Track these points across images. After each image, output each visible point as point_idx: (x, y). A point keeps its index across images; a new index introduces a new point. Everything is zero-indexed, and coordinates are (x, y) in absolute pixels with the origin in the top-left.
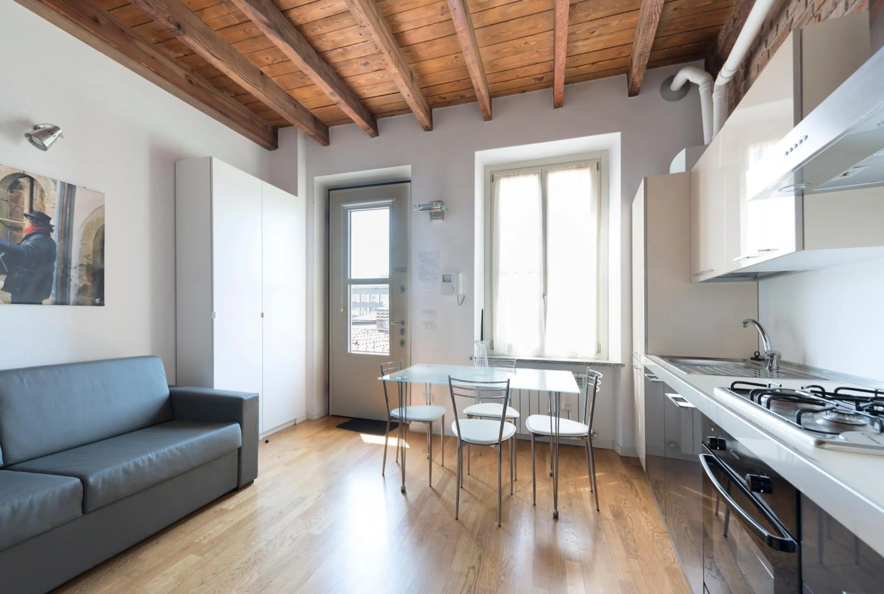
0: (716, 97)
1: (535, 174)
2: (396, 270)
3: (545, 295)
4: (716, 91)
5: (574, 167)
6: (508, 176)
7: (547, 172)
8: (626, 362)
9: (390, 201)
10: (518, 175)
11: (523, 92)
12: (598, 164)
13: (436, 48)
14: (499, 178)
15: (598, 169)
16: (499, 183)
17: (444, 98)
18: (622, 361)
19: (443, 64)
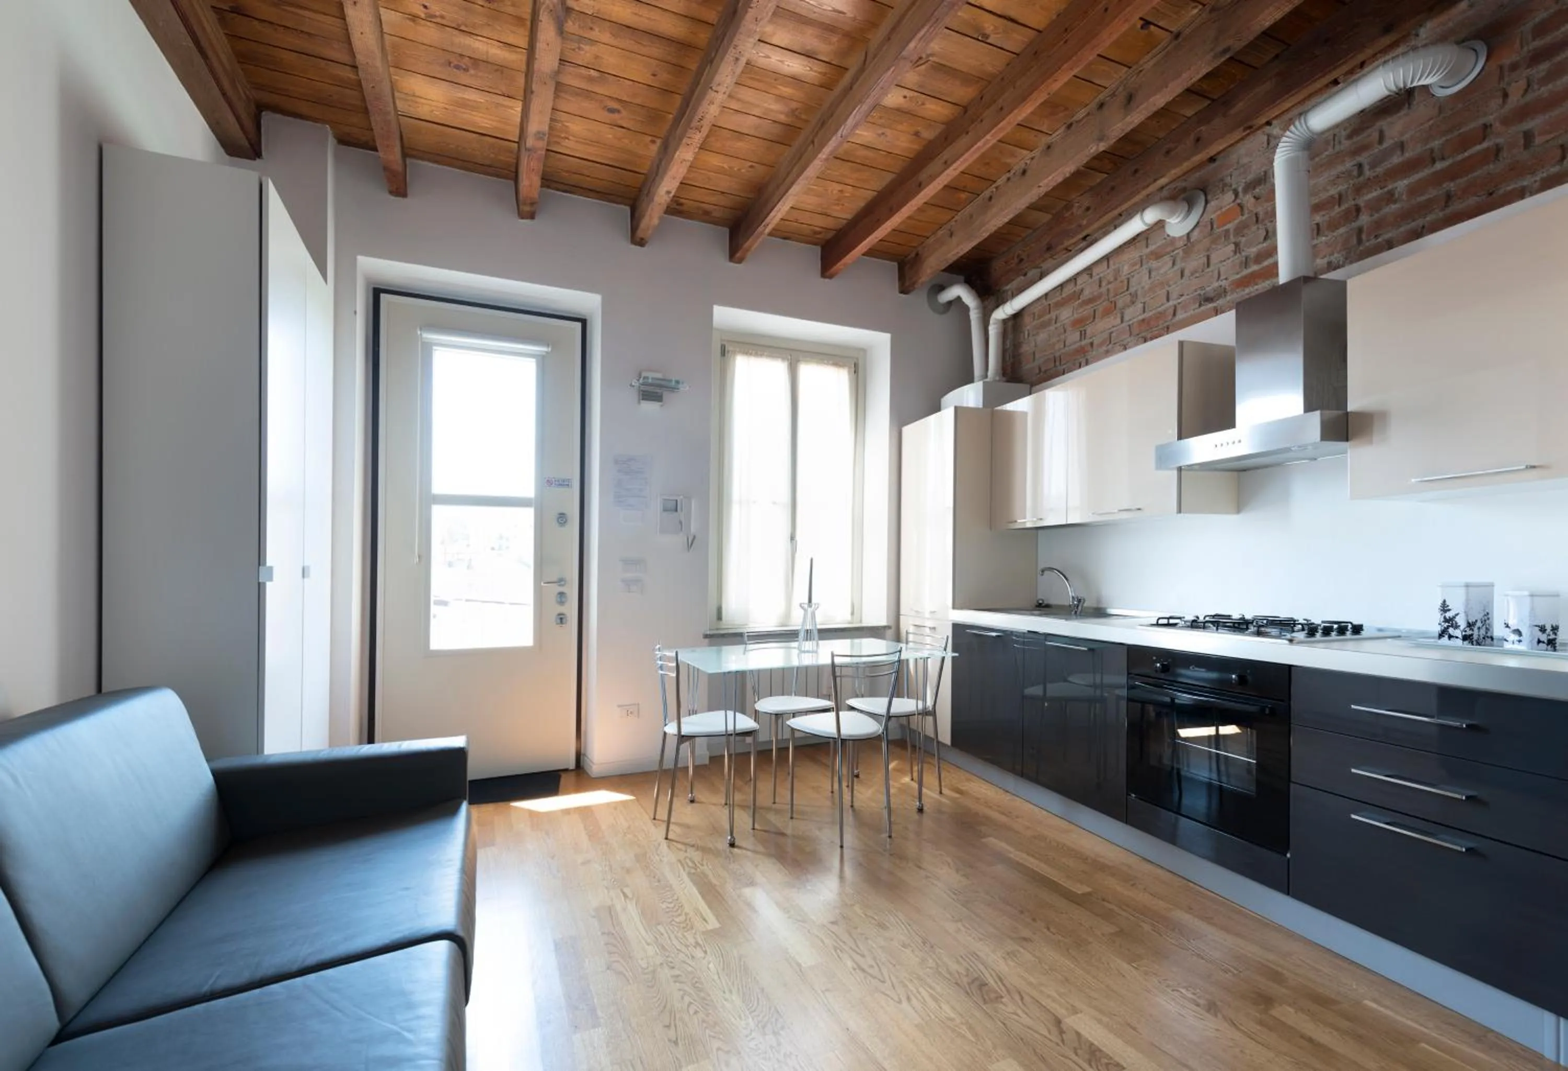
0: (993, 330)
1: (783, 359)
2: (549, 482)
3: (793, 538)
4: (994, 324)
5: (831, 362)
6: (747, 353)
7: (798, 361)
8: (892, 623)
9: (541, 349)
10: (761, 355)
11: (785, 238)
12: (855, 365)
13: (740, 144)
14: (735, 353)
15: (855, 372)
16: (734, 361)
17: (681, 204)
18: (888, 621)
19: (726, 166)
